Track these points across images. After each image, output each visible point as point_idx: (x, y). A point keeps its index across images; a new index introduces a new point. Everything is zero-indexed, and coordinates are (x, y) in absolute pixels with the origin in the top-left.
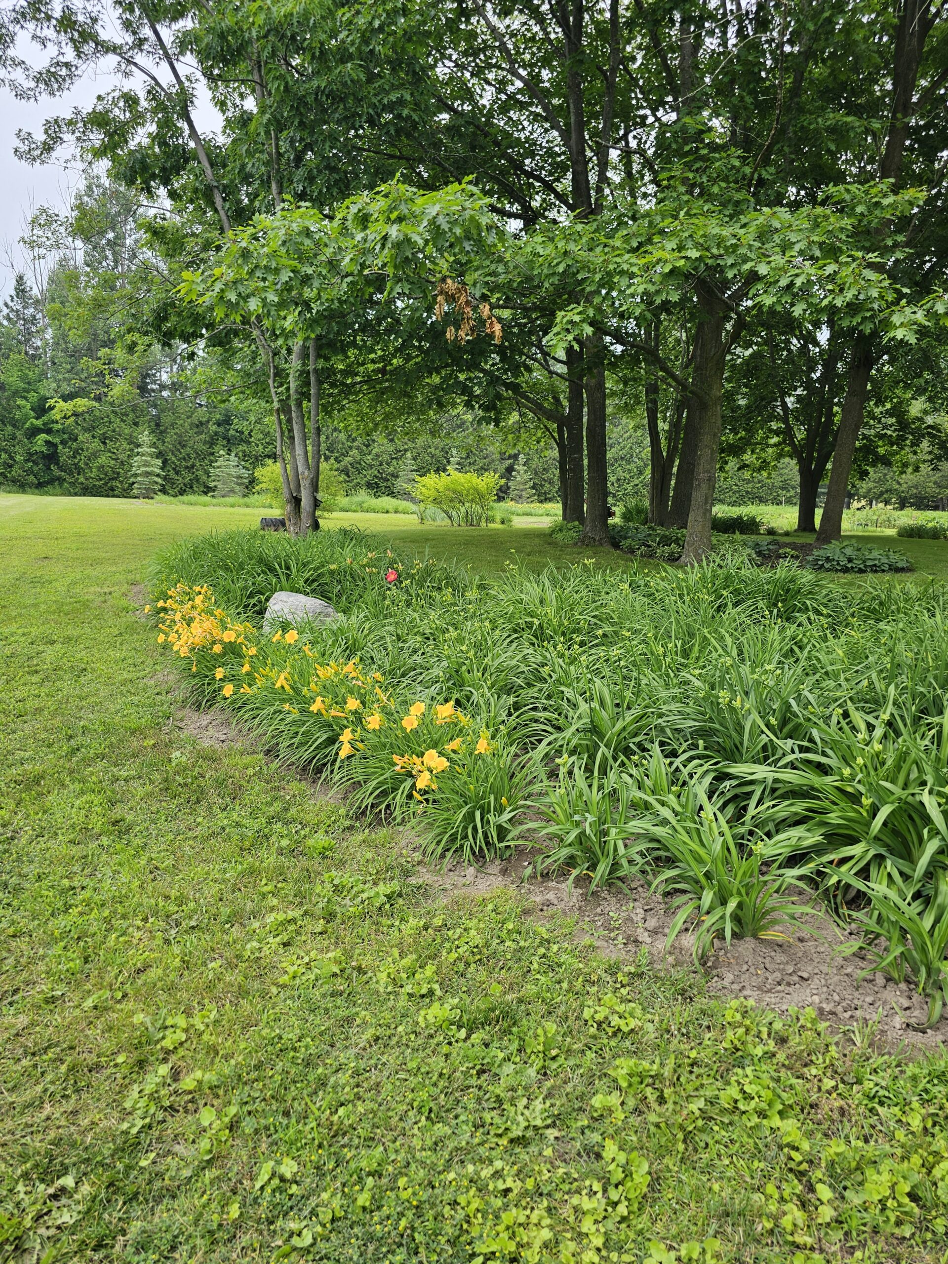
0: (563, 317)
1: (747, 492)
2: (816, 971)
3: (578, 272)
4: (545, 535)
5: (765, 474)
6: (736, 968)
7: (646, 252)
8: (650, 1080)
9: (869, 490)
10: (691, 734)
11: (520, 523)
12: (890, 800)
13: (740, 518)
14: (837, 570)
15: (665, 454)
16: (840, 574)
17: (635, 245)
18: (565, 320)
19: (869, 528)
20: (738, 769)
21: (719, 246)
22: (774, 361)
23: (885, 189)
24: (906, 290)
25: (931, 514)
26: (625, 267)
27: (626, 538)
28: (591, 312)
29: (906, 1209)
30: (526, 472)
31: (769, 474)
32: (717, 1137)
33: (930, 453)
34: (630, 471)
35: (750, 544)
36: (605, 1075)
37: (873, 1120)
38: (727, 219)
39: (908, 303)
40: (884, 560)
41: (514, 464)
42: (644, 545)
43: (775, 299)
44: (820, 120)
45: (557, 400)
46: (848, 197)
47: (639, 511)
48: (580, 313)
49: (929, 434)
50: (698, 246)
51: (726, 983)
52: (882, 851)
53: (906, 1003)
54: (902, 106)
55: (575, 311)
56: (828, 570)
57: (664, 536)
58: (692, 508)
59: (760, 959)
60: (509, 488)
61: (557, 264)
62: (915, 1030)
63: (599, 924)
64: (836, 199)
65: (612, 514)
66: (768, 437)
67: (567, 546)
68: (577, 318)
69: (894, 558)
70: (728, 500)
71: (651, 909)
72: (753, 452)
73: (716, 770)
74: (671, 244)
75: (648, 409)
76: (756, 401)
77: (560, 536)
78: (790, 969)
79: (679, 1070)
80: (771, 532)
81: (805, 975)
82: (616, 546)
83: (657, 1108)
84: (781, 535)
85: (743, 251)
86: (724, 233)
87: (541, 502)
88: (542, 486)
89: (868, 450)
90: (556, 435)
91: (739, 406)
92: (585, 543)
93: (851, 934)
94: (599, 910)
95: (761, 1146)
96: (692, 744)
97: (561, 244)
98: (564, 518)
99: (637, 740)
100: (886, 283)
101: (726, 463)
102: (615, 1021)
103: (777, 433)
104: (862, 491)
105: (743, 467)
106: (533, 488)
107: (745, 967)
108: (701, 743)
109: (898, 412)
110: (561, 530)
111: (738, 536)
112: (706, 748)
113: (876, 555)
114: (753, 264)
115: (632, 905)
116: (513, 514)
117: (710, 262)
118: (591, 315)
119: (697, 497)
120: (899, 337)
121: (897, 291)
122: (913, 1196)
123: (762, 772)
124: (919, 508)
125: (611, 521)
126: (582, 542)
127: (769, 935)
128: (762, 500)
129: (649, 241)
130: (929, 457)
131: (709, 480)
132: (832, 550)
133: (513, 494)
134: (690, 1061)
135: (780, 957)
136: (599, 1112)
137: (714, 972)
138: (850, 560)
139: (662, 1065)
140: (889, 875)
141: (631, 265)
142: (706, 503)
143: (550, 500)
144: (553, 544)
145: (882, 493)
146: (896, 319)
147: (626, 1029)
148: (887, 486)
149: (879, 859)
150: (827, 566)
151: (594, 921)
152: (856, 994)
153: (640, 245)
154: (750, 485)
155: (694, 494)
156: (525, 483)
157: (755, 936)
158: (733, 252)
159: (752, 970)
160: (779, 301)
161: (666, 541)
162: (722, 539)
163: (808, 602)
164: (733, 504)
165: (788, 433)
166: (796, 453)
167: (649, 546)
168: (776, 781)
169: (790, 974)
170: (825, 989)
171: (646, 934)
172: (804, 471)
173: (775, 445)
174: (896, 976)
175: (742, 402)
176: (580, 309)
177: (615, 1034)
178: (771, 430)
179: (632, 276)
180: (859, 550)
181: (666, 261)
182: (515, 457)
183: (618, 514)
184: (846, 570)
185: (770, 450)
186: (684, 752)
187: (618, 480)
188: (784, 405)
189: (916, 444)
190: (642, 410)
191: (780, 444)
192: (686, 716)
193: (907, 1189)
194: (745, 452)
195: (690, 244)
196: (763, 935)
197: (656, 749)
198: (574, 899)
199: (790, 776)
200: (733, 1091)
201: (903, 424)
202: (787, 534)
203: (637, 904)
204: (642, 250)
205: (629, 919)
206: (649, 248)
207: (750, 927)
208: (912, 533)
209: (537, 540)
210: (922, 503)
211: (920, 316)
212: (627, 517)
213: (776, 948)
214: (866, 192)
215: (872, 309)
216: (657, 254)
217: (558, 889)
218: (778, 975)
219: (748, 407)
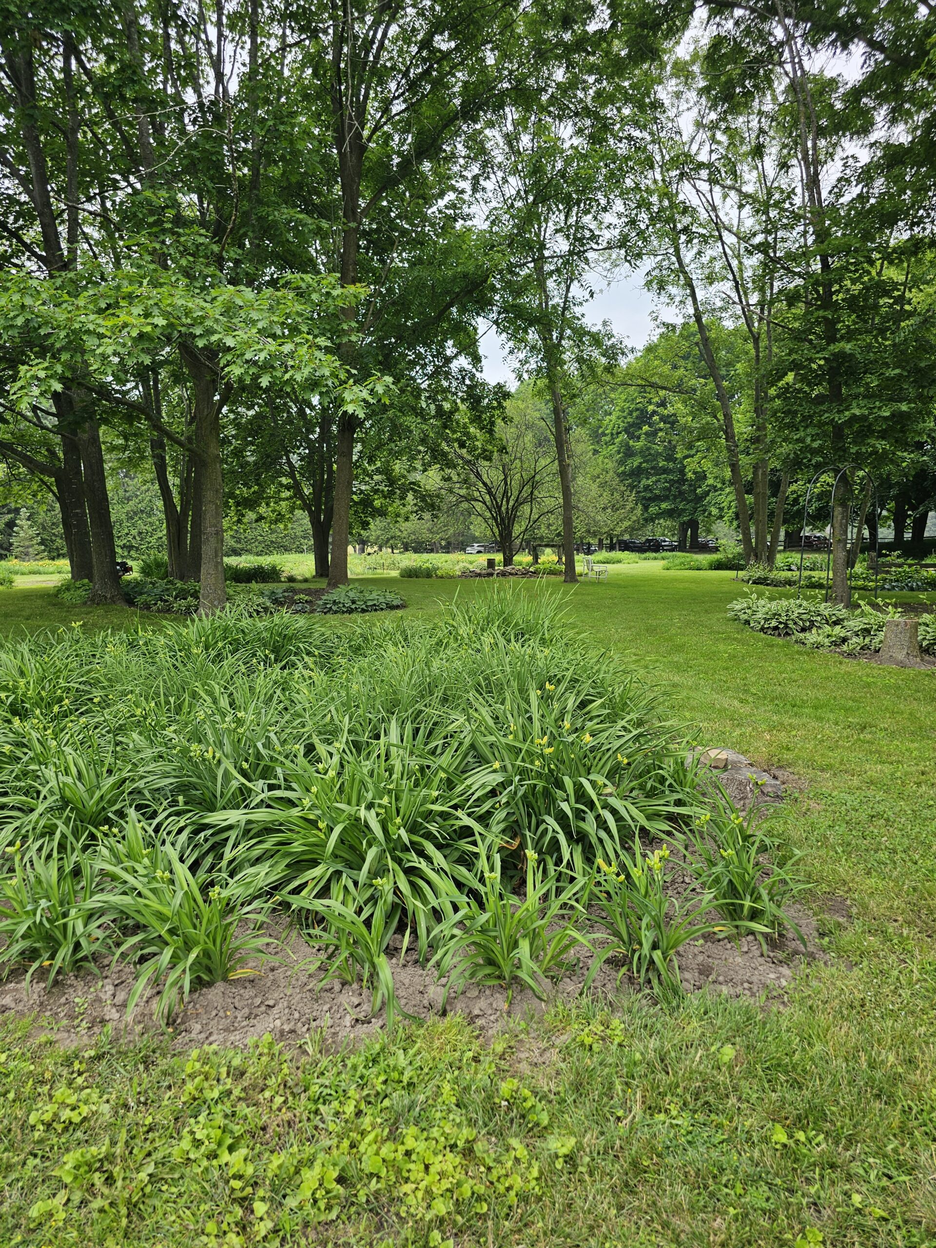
0: (27, 371)
1: (272, 542)
2: (282, 995)
3: (40, 327)
4: (49, 595)
5: (282, 526)
6: (205, 1017)
7: (113, 314)
8: (98, 1165)
9: (378, 538)
10: (171, 791)
11: (23, 583)
12: (341, 819)
13: (260, 568)
14: (343, 612)
15: (179, 508)
16: (346, 615)
17: (104, 306)
18: (29, 375)
19: (378, 571)
20: (215, 818)
21: (187, 315)
22: (275, 422)
23: (333, 282)
24: (354, 372)
25: (425, 556)
26: (91, 327)
27: (141, 594)
28: (59, 369)
29: (334, 1193)
30: (31, 526)
31: (286, 526)
32: (166, 1196)
33: (415, 505)
34: (152, 524)
35: (267, 593)
36: (49, 1178)
37: (317, 1121)
38: (198, 291)
39: (355, 383)
40: (382, 600)
41: (16, 519)
42: (161, 600)
43: (242, 370)
44: (276, 213)
45: (52, 453)
46: (303, 285)
47: (159, 565)
48: (46, 369)
49: (412, 489)
50: (165, 314)
51: (193, 1035)
52: (339, 867)
53: (356, 1001)
54: (351, 212)
55: (41, 366)
56: (336, 612)
57: (183, 590)
58: (203, 561)
59: (230, 1000)
60: (11, 544)
61: (16, 317)
62: (363, 1023)
63: (62, 1014)
64: (293, 285)
65: (127, 569)
66: (279, 491)
67: (75, 606)
68: (42, 374)
69: (390, 597)
70: (254, 550)
71: (122, 982)
72: (268, 505)
73: (193, 823)
74: (137, 310)
75: (155, 464)
76: (262, 458)
77: (67, 596)
78: (258, 1001)
79: (132, 1143)
80: (291, 579)
81: (271, 1003)
82: (131, 602)
83: (106, 1191)
84: (300, 581)
85: (209, 323)
86: (190, 305)
87: (53, 559)
88: (52, 541)
89: (366, 502)
90: (55, 489)
91: (248, 463)
92: (95, 600)
93: (319, 950)
94: (63, 1000)
95: (208, 1188)
96: (173, 801)
97: (16, 297)
98: (73, 577)
99: (117, 807)
100: (337, 364)
101: (243, 516)
102: (66, 1114)
103: (288, 487)
104: (372, 539)
105: (260, 518)
106: (42, 543)
107: (214, 1013)
108: (181, 799)
109: (386, 471)
110: (68, 589)
111: (254, 585)
112: (186, 803)
113: (375, 596)
114: (220, 336)
115: (100, 984)
116: (16, 573)
117: (183, 329)
118: (60, 371)
119: (207, 550)
120: (350, 411)
121: (348, 371)
122: (341, 1180)
123: (234, 816)
124: (416, 551)
125: (128, 577)
126: (92, 600)
127: (240, 973)
128: (287, 550)
129: (117, 305)
130: (415, 509)
131: (217, 533)
132: (340, 594)
133: (16, 551)
134: (145, 1129)
135: (248, 993)
136: (37, 1221)
137: (183, 1027)
138: (354, 602)
139: (113, 1143)
140: (345, 887)
141: (99, 325)
142: (216, 556)
143: (59, 556)
144: (59, 605)
145: (388, 540)
146: (347, 396)
147: (77, 1119)
148: (391, 534)
149: (338, 874)
150: (334, 608)
151: (56, 1014)
152: (315, 1006)
153: (109, 306)
154: (274, 535)
155: (204, 548)
156: (32, 539)
157: (225, 979)
158: (201, 323)
159: (221, 1014)
160: (247, 372)
161: (182, 595)
162: (238, 589)
163: (301, 645)
164: (258, 554)
165: (296, 487)
166: (305, 507)
167: (166, 601)
168: (249, 822)
169: (259, 1006)
170: (287, 1011)
171: (114, 1010)
172: (315, 521)
173: (287, 499)
174: (349, 978)
175: (252, 459)
176: (46, 364)
177: (66, 1129)
178: (281, 485)
179: (101, 336)
180: (361, 592)
181: (134, 326)
182: (17, 511)
183: (135, 568)
184: (350, 611)
185: (283, 504)
186: (164, 810)
187: (140, 533)
188: (289, 462)
189: (403, 498)
190: (149, 464)
191: (291, 498)
192: (165, 775)
193: (335, 1175)
194: (259, 506)
195: (156, 312)
196: (232, 976)
197: (132, 813)
198: (35, 996)
199: (262, 815)
200: (186, 1144)
201: (391, 481)
202: (306, 580)
203: (106, 981)
204: (109, 312)
205: (98, 1000)
206: (117, 312)
207: (220, 972)
208: (411, 574)
209: (39, 602)
210: (419, 547)
211: (365, 394)
212: (146, 570)
213: (247, 984)
214: (319, 283)
215: (327, 385)
216: (124, 318)
217: (17, 990)
218: (246, 1011)
219: (256, 463)
